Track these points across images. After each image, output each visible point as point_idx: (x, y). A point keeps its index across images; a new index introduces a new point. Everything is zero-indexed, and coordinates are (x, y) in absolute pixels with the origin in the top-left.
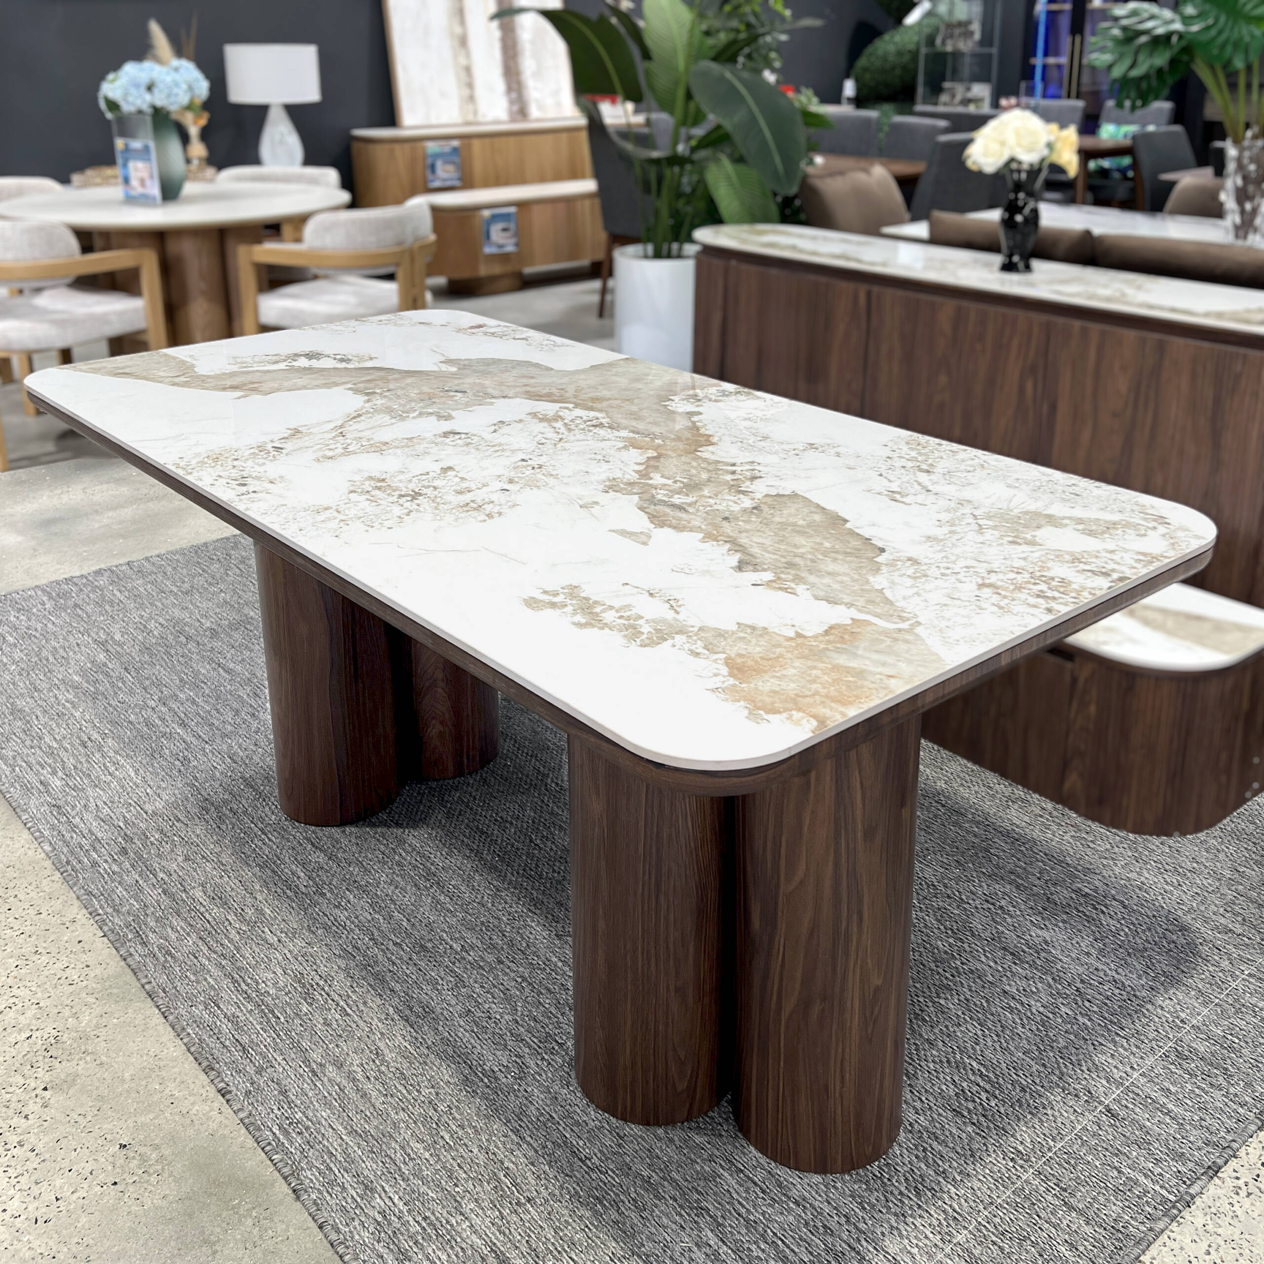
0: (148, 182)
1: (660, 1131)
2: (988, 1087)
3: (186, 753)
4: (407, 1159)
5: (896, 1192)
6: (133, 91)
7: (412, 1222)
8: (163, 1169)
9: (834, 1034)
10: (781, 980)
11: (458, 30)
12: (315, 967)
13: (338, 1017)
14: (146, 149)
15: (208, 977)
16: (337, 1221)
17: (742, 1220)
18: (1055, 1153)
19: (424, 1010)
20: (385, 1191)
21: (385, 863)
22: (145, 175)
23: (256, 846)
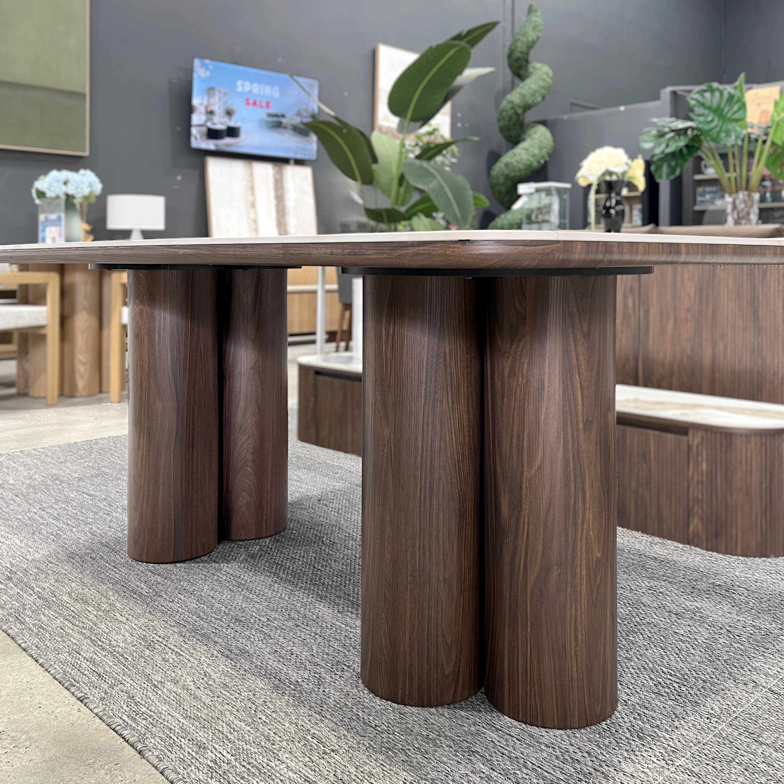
0: (58, 239)
1: (433, 710)
2: (678, 681)
3: (58, 532)
4: (232, 731)
5: (624, 738)
6: (56, 185)
7: (238, 766)
8: (31, 745)
9: (568, 595)
10: (526, 554)
11: (250, 198)
12: (155, 632)
13: (173, 656)
14: (59, 218)
15: (72, 639)
16: (176, 767)
17: (506, 757)
18: (739, 714)
19: (241, 651)
20: (215, 749)
21: (206, 580)
22: (56, 235)
23: (110, 574)
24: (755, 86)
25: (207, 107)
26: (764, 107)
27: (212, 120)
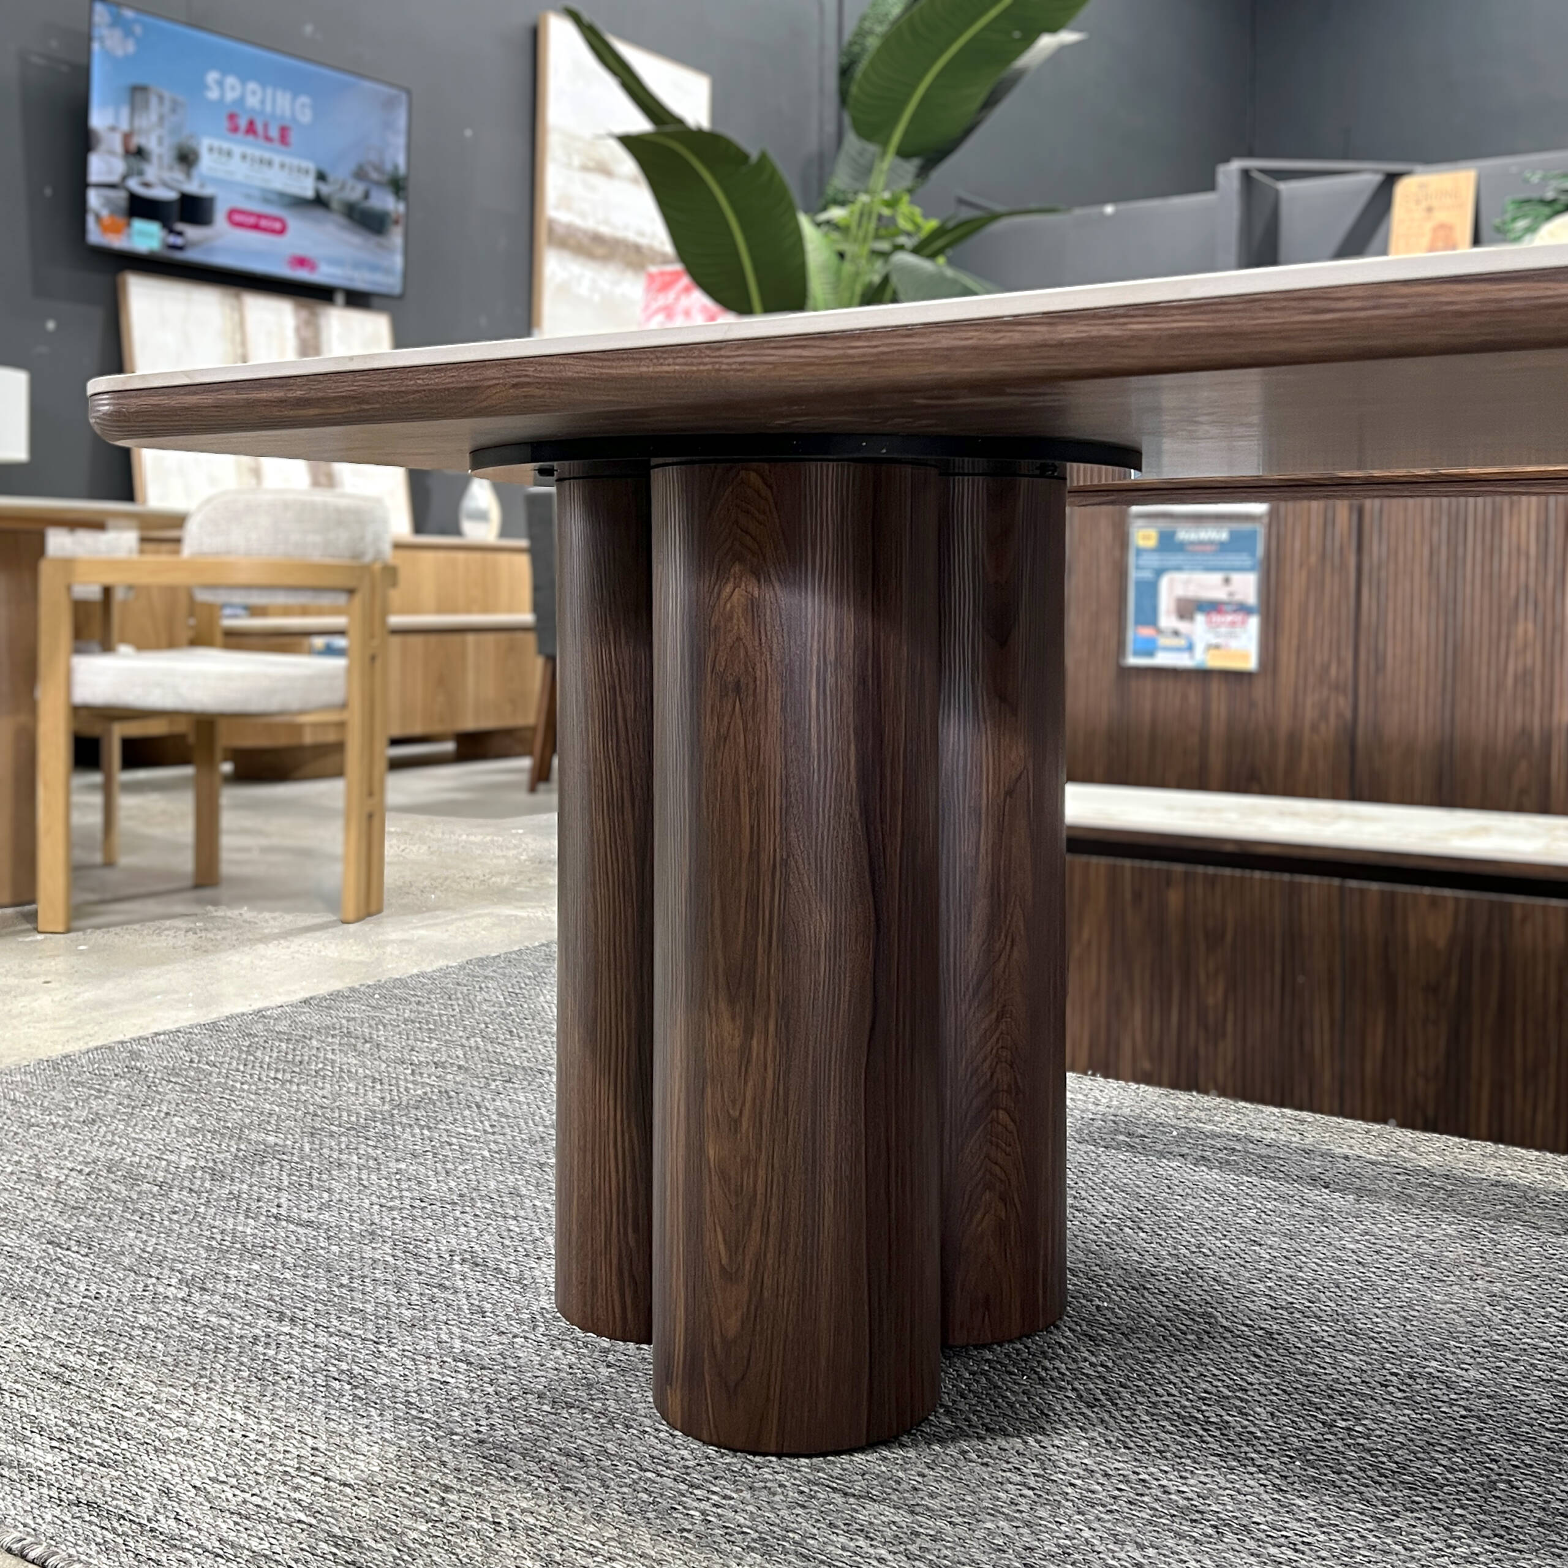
23: (703, 1513)
24: (1419, 168)
25: (127, 137)
26: (1441, 216)
27: (141, 173)
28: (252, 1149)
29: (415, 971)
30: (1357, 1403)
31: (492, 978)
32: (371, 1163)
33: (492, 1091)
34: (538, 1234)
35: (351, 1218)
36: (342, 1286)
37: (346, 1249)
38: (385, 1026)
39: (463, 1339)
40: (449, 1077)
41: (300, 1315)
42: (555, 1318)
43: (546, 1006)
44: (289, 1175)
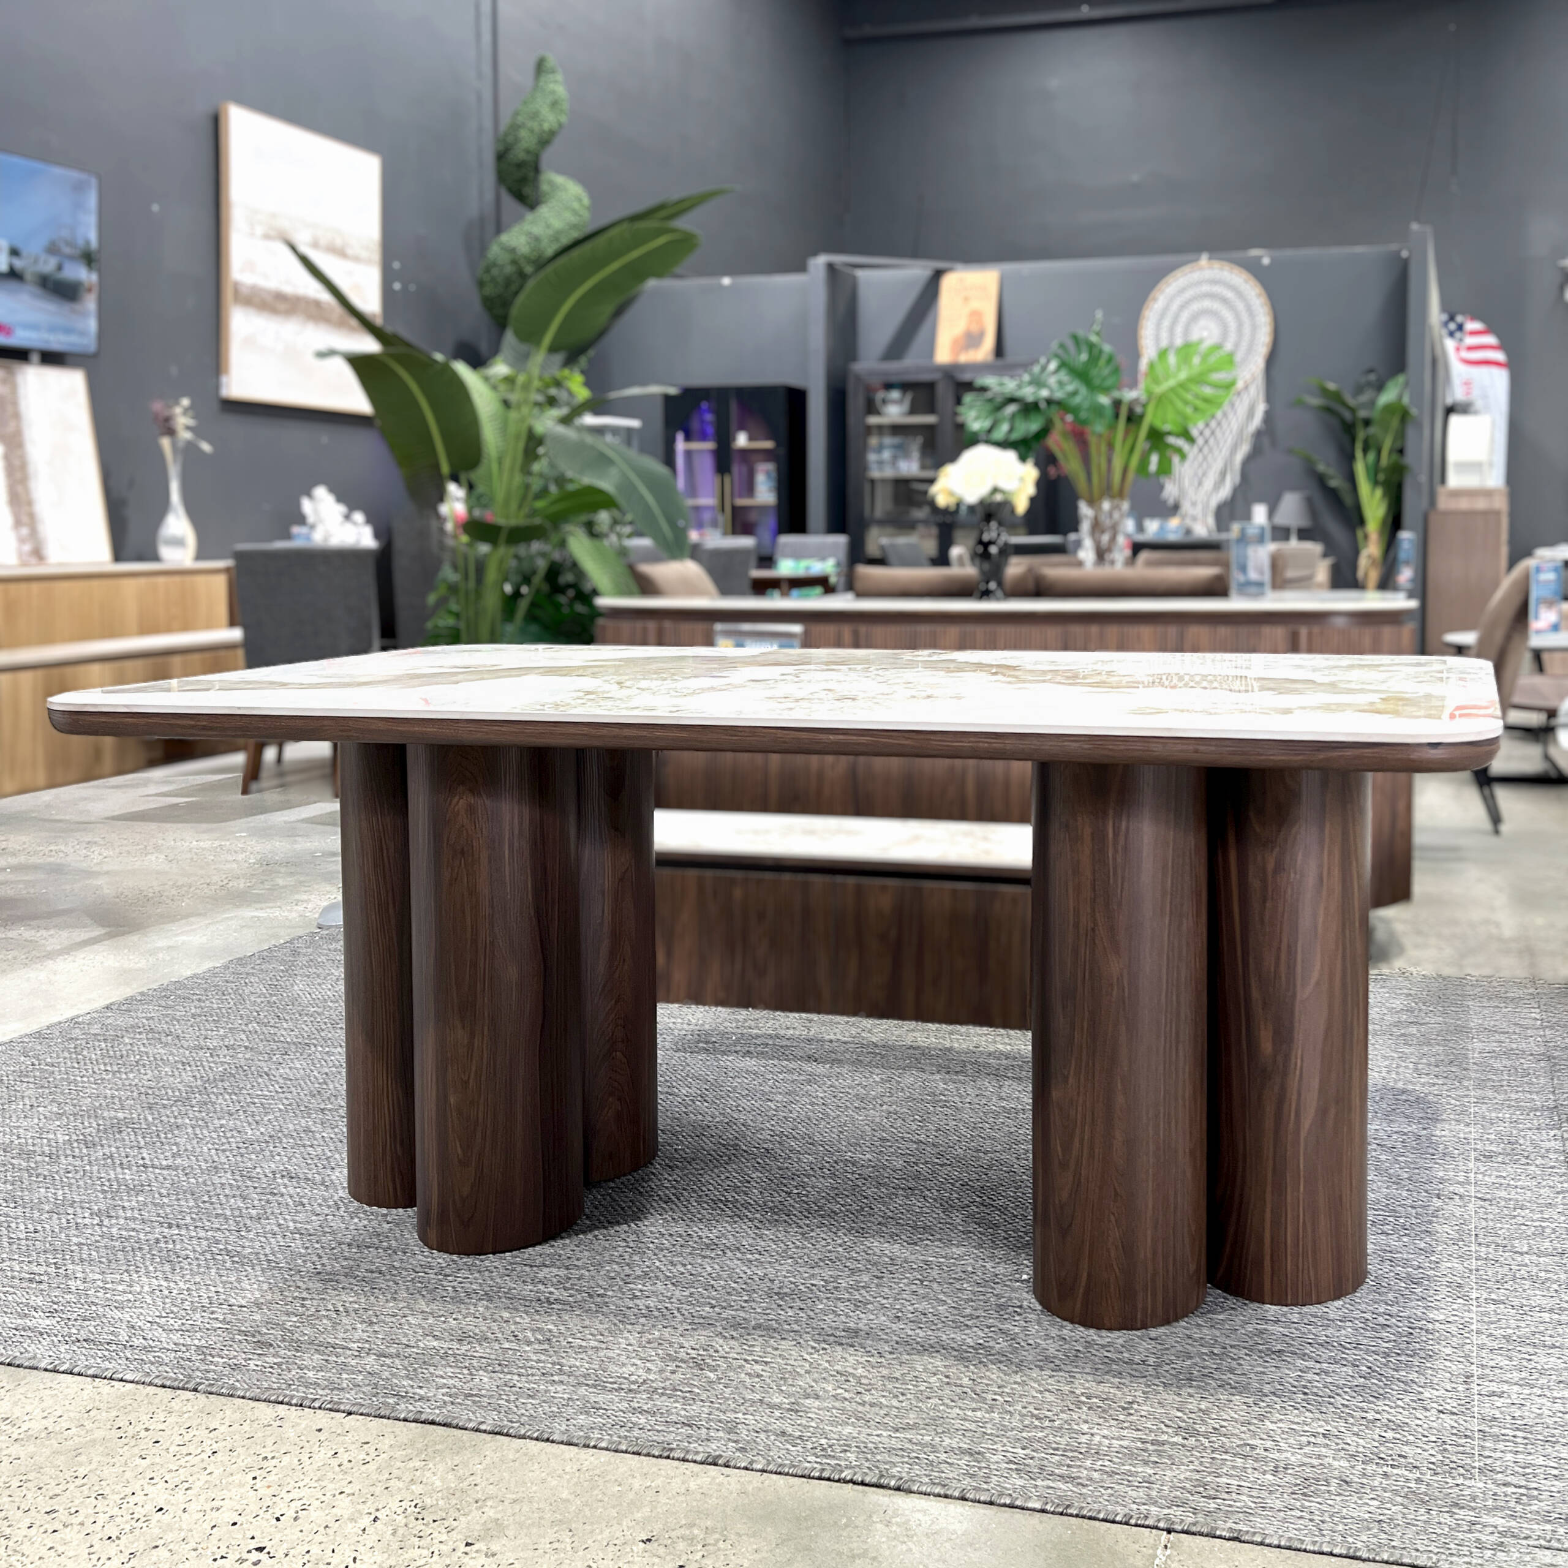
23: (453, 1287)
28: (108, 1123)
29: (189, 973)
30: (806, 1180)
31: (253, 974)
32: (200, 1122)
33: (274, 1063)
34: (329, 1154)
35: (198, 1160)
36: (204, 1202)
37: (200, 1180)
38: (178, 1021)
39: (295, 1222)
40: (240, 1055)
41: (183, 1222)
42: (351, 1202)
43: (300, 993)
44: (143, 1138)
